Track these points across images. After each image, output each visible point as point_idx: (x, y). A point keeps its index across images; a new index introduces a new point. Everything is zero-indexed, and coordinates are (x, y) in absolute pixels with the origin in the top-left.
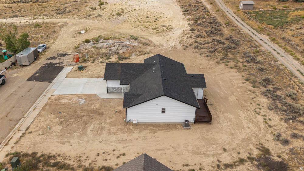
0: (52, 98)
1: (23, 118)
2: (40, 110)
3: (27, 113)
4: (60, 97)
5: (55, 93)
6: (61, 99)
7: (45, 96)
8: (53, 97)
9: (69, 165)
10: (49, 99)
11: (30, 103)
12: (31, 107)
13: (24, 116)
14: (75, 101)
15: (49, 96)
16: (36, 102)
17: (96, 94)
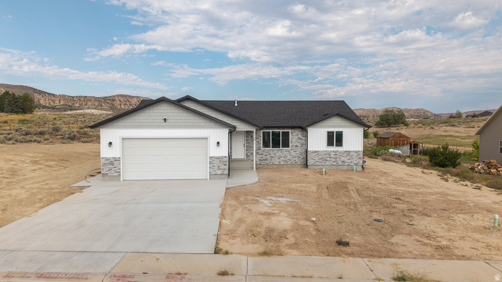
17: (227, 189)
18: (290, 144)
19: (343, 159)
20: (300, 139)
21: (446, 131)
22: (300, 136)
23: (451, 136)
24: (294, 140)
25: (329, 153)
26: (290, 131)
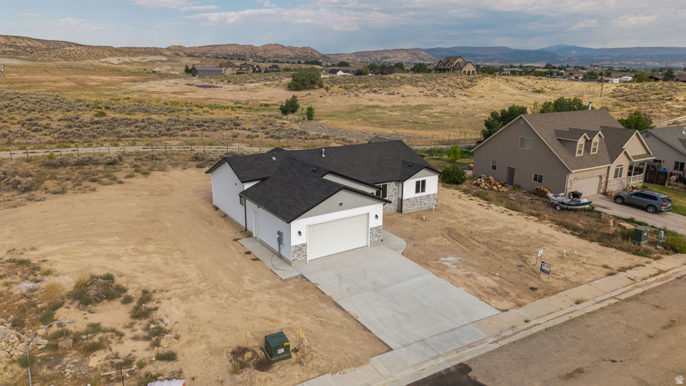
0: (512, 304)
1: (622, 298)
2: (566, 292)
3: (605, 304)
4: (486, 294)
5: (488, 314)
6: (488, 290)
7: (527, 321)
8: (505, 304)
9: (556, 224)
10: (520, 305)
11: (588, 326)
12: (589, 313)
13: (616, 303)
14: (463, 268)
15: (516, 315)
16: (568, 319)
17: (402, 254)
18: (388, 195)
19: (425, 202)
20: (394, 189)
21: (371, 100)
22: (394, 186)
23: (378, 107)
24: (391, 191)
25: (416, 199)
26: (388, 183)
